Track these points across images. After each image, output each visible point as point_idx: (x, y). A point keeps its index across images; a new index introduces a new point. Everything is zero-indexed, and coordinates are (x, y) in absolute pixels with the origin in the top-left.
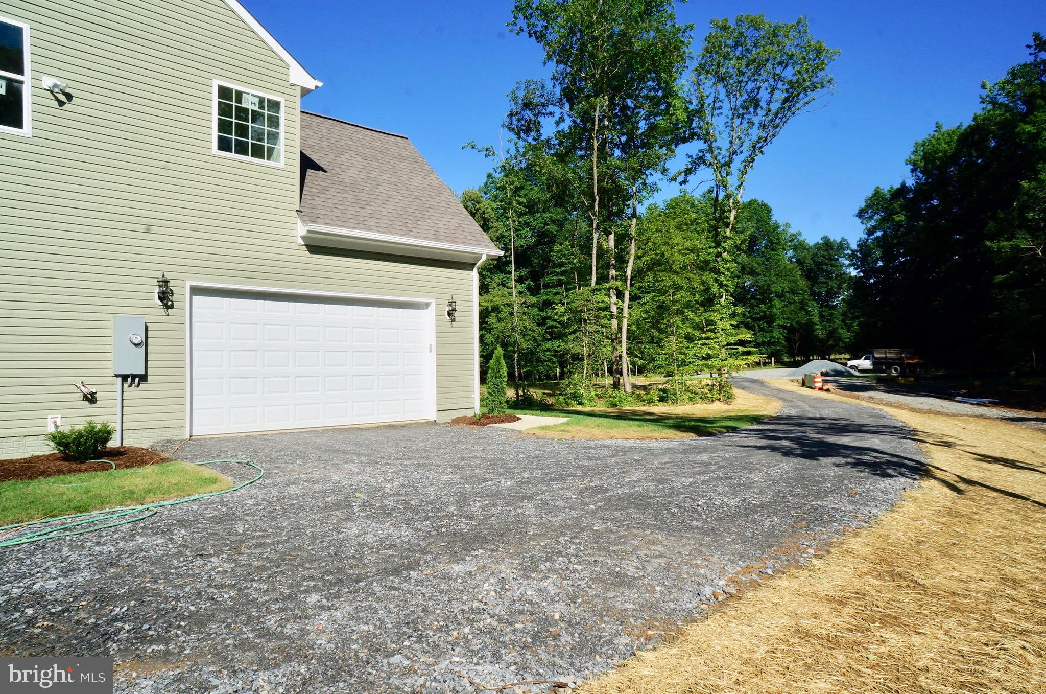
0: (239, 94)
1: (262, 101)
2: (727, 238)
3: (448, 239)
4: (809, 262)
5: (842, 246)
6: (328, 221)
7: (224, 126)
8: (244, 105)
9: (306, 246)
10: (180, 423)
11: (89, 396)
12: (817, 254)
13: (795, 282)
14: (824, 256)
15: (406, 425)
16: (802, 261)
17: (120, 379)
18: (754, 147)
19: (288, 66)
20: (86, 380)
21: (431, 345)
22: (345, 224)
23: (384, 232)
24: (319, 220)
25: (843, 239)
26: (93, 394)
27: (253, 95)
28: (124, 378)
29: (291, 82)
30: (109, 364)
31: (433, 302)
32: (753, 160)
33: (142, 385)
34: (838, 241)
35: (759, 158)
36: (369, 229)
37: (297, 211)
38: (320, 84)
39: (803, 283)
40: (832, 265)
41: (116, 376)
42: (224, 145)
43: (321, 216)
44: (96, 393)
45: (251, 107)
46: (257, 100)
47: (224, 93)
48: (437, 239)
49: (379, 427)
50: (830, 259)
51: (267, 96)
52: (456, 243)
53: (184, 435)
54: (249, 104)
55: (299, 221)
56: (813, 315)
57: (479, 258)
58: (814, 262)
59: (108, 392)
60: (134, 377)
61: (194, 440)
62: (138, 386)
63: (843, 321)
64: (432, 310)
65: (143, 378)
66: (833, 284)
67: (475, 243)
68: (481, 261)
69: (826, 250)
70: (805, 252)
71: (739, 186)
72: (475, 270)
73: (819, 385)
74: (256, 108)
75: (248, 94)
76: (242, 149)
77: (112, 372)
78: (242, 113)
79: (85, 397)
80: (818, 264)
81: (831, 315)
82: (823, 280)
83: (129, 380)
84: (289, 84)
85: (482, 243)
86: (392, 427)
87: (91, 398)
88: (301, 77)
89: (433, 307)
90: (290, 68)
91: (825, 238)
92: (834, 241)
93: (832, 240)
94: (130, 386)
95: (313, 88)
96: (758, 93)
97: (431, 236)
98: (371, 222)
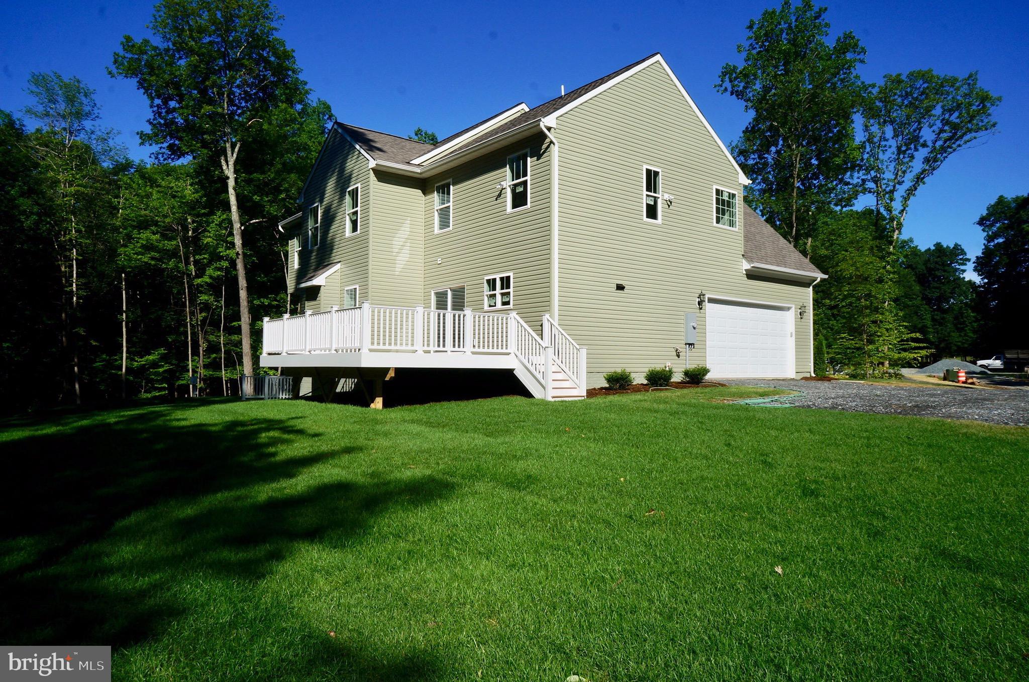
0: (722, 192)
2: (890, 253)
3: (801, 268)
4: (921, 268)
5: (957, 252)
7: (717, 210)
9: (747, 275)
12: (929, 260)
13: (910, 287)
14: (936, 263)
16: (914, 266)
17: (687, 346)
18: (918, 178)
19: (739, 174)
20: (677, 346)
21: (791, 333)
22: (762, 262)
23: (778, 266)
25: (956, 245)
26: (680, 353)
27: (726, 192)
28: (689, 345)
29: (740, 182)
30: (683, 338)
31: (794, 306)
32: (916, 189)
33: (693, 349)
34: (952, 246)
35: (921, 187)
36: (772, 264)
37: (744, 256)
38: (749, 182)
39: (917, 288)
40: (945, 271)
41: (686, 344)
42: (718, 220)
43: (752, 258)
46: (728, 194)
47: (718, 191)
48: (798, 269)
50: (944, 264)
51: (731, 191)
54: (725, 197)
55: (744, 261)
56: (924, 319)
57: (815, 280)
58: (927, 268)
59: (683, 352)
60: (692, 345)
63: (955, 325)
65: (694, 345)
66: (947, 289)
68: (816, 282)
69: (939, 257)
70: (918, 258)
71: (903, 211)
72: (811, 287)
73: (963, 379)
74: (728, 199)
76: (723, 222)
77: (684, 342)
78: (723, 202)
79: (677, 355)
80: (930, 270)
81: (943, 318)
82: (936, 285)
84: (738, 183)
87: (679, 355)
88: (743, 179)
89: (793, 310)
90: (740, 176)
91: (938, 246)
92: (948, 247)
93: (945, 246)
94: (690, 350)
95: (747, 184)
96: (919, 132)
98: (769, 260)
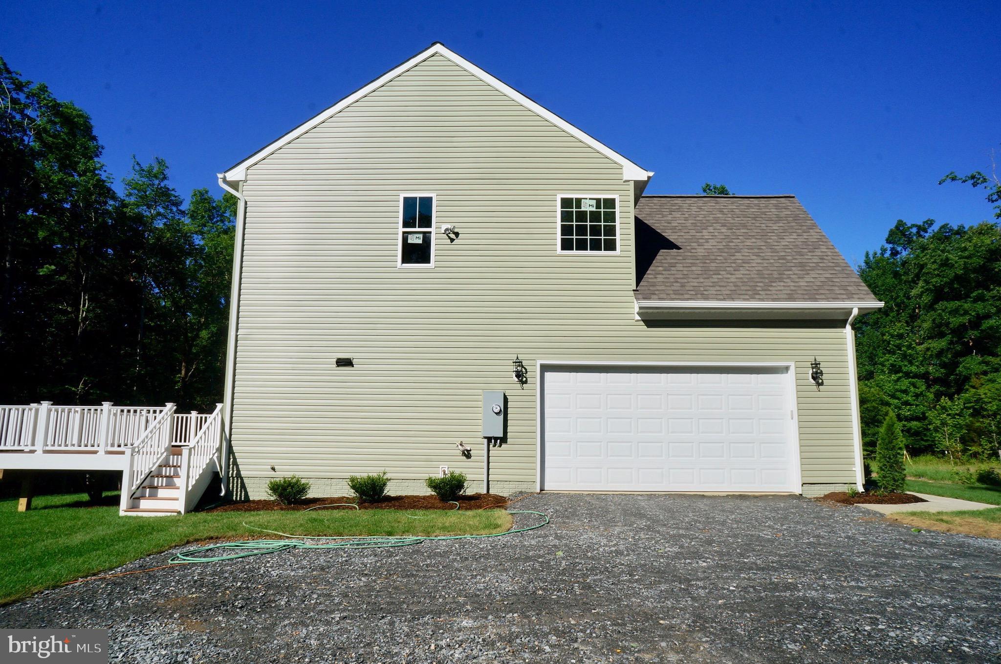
0: (579, 201)
1: (598, 201)
3: (806, 297)
6: (662, 296)
7: (566, 230)
8: (583, 209)
9: (643, 320)
10: (531, 478)
11: (466, 452)
15: (761, 496)
17: (486, 440)
19: (622, 166)
20: (464, 440)
21: (792, 411)
22: (681, 297)
23: (724, 299)
24: (653, 296)
26: (468, 451)
27: (590, 199)
28: (489, 439)
29: (625, 178)
30: (480, 428)
31: (793, 365)
33: (504, 446)
36: (706, 298)
37: (634, 290)
38: (651, 174)
41: (485, 438)
42: (566, 245)
43: (657, 292)
44: (470, 450)
45: (589, 209)
46: (594, 202)
47: (566, 203)
48: (791, 298)
49: (728, 496)
51: (602, 196)
52: (816, 300)
53: (536, 489)
54: (588, 207)
55: (635, 299)
57: (851, 313)
59: (479, 450)
60: (496, 439)
61: (544, 494)
62: (500, 446)
64: (791, 374)
65: (504, 440)
67: (845, 296)
68: (852, 316)
72: (848, 327)
74: (594, 209)
75: (587, 199)
76: (582, 246)
77: (481, 435)
78: (582, 216)
79: (464, 454)
83: (493, 441)
84: (622, 181)
85: (855, 296)
86: (743, 497)
87: (467, 454)
88: (635, 173)
89: (792, 370)
90: (624, 168)
94: (494, 446)
95: (646, 179)
97: (782, 296)
98: (712, 291)
